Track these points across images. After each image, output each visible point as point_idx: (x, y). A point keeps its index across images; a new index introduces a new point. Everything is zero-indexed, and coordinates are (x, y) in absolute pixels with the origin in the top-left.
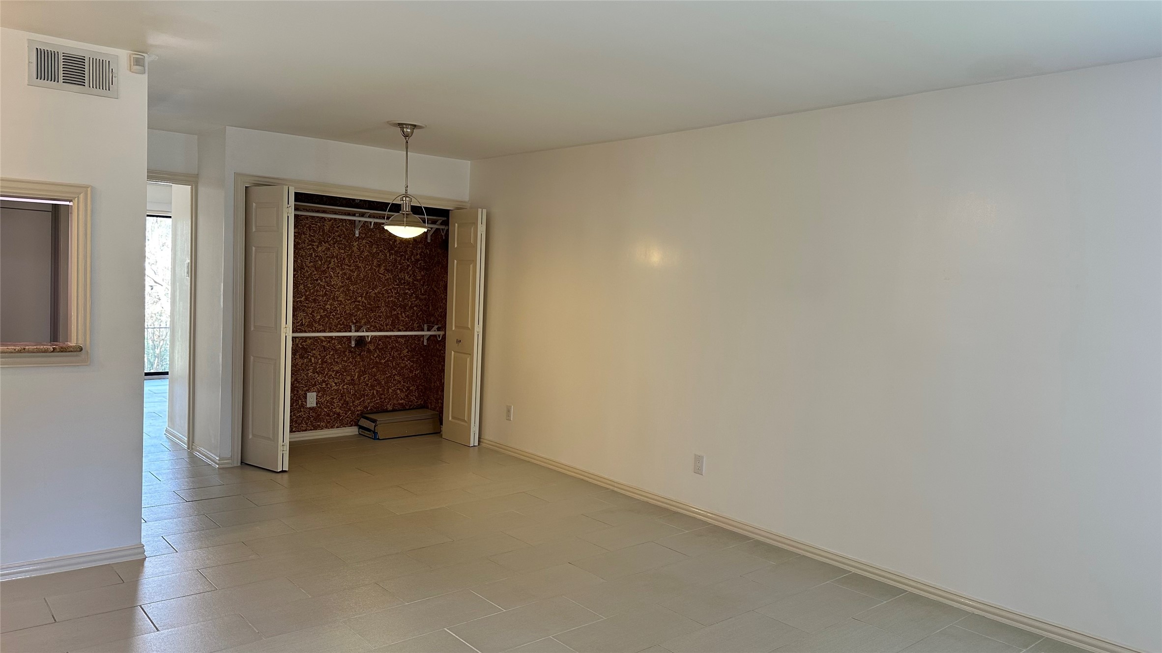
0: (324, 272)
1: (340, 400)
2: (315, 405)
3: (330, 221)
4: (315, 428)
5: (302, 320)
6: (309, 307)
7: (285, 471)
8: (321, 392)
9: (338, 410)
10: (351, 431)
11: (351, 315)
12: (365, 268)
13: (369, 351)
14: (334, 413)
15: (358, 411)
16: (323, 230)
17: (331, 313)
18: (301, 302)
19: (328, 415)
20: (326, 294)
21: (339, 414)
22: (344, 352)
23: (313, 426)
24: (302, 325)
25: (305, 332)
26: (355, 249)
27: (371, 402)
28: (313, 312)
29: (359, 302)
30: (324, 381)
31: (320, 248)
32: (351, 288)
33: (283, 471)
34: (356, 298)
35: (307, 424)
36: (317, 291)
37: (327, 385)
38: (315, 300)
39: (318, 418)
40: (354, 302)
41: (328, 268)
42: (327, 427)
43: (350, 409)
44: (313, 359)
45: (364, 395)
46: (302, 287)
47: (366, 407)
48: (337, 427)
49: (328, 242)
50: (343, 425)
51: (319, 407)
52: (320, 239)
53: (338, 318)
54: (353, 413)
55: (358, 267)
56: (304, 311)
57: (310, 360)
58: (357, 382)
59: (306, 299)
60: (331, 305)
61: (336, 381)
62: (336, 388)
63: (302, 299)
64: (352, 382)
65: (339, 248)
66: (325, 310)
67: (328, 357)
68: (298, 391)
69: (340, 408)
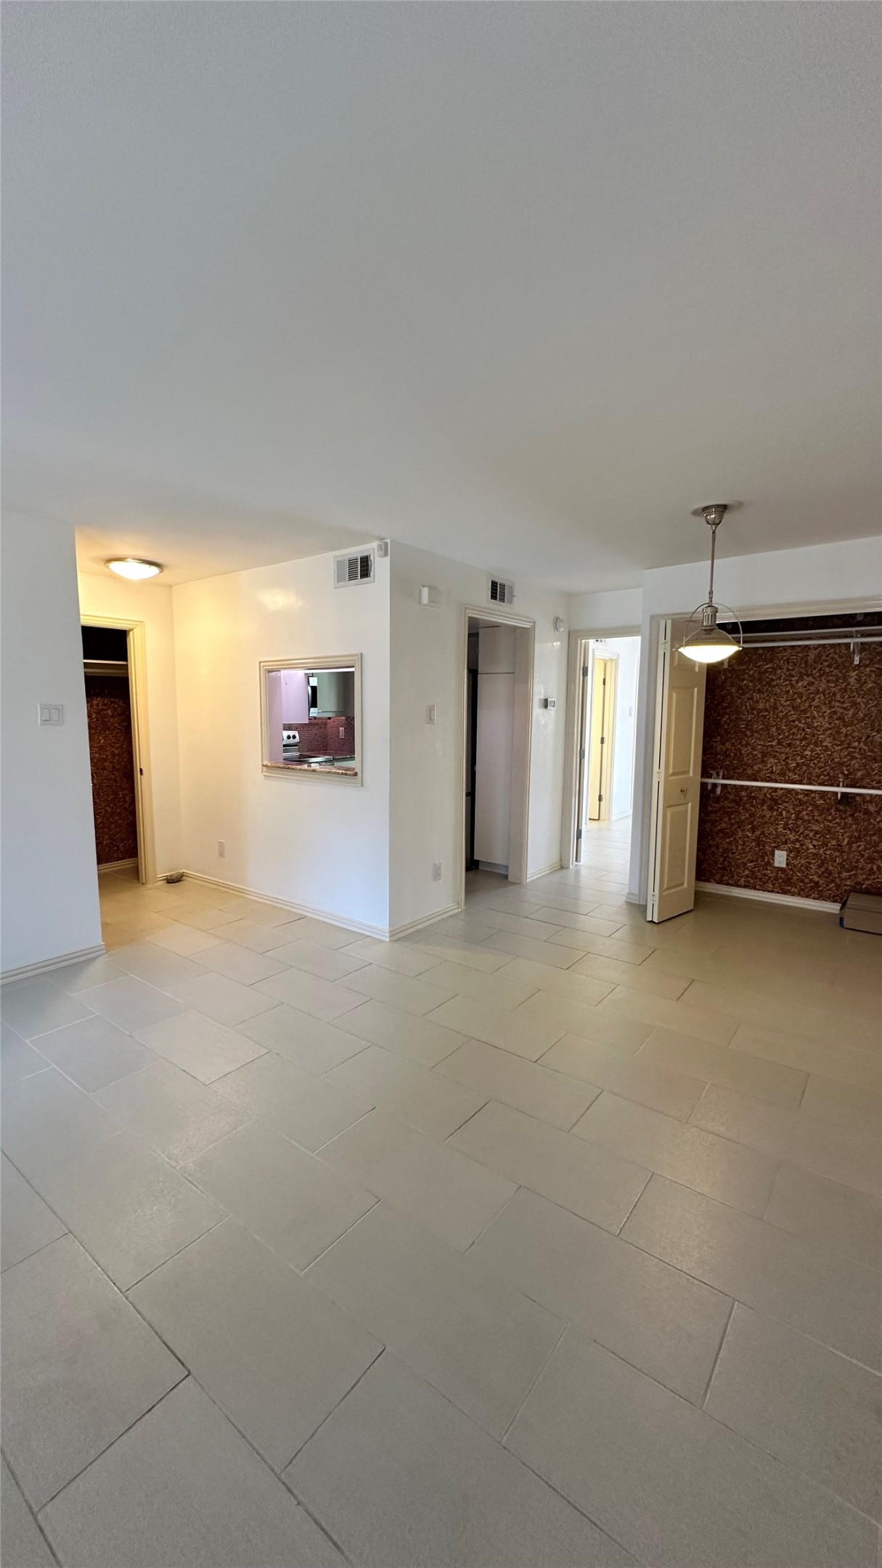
0: (805, 711)
1: (819, 867)
2: (784, 866)
3: (816, 649)
4: (784, 892)
5: (772, 767)
6: (781, 753)
7: (654, 923)
8: (794, 853)
9: (816, 879)
10: (833, 908)
11: (841, 764)
12: (866, 704)
13: (867, 812)
14: (811, 881)
15: (845, 885)
16: (806, 662)
17: (811, 760)
18: (772, 746)
19: (802, 881)
20: (805, 738)
21: (817, 883)
22: (828, 810)
23: (782, 889)
24: (772, 772)
25: (776, 782)
26: (852, 680)
27: (868, 879)
28: (787, 758)
29: (855, 748)
30: (797, 840)
31: (800, 684)
32: (844, 730)
33: (652, 922)
34: (849, 744)
35: (774, 885)
36: (794, 734)
37: (802, 845)
38: (789, 745)
39: (788, 881)
40: (847, 748)
41: (810, 706)
42: (799, 895)
43: (833, 881)
44: (784, 813)
45: (857, 867)
46: (774, 729)
47: (858, 883)
48: (814, 899)
49: (812, 675)
50: (820, 897)
51: (791, 870)
52: (800, 673)
53: (820, 768)
54: (838, 886)
55: (854, 704)
56: (775, 756)
57: (781, 814)
58: (846, 849)
59: (779, 743)
60: (812, 751)
61: (815, 842)
62: (814, 851)
63: (774, 743)
64: (839, 848)
65: (828, 681)
66: (802, 757)
67: (804, 813)
68: (764, 846)
69: (820, 876)
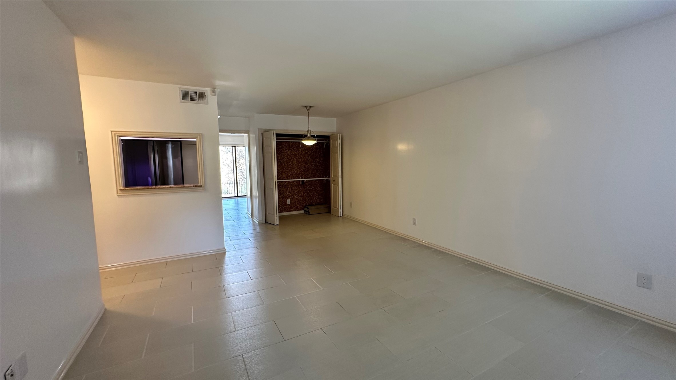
0: (290, 160)
1: (298, 202)
2: (290, 204)
3: (291, 143)
4: (291, 211)
5: (284, 176)
6: (286, 172)
7: (278, 225)
8: (292, 199)
9: (297, 205)
10: (302, 212)
11: (300, 173)
12: (303, 158)
13: (306, 185)
14: (296, 206)
15: (304, 205)
16: (290, 146)
17: (293, 173)
18: (283, 170)
19: (294, 207)
20: (291, 167)
21: (298, 206)
22: (298, 186)
23: (290, 210)
24: (284, 177)
25: (285, 179)
26: (300, 151)
27: (308, 202)
28: (287, 173)
29: (302, 169)
30: (292, 196)
31: (289, 152)
32: (299, 165)
33: (277, 225)
34: (301, 168)
35: (288, 209)
36: (288, 166)
37: (293, 197)
38: (288, 169)
39: (291, 208)
40: (301, 169)
41: (292, 158)
42: (294, 211)
43: (301, 205)
44: (288, 188)
45: (305, 200)
46: (283, 165)
47: (306, 204)
48: (297, 211)
49: (291, 150)
50: (299, 210)
51: (291, 204)
52: (288, 149)
53: (295, 175)
54: (302, 206)
55: (301, 158)
56: (285, 173)
57: (288, 189)
58: (303, 195)
59: (285, 169)
60: (293, 170)
61: (296, 195)
62: (296, 198)
63: (284, 169)
64: (301, 196)
65: (295, 152)
66: (291, 172)
67: (293, 188)
68: (284, 199)
69: (298, 204)
